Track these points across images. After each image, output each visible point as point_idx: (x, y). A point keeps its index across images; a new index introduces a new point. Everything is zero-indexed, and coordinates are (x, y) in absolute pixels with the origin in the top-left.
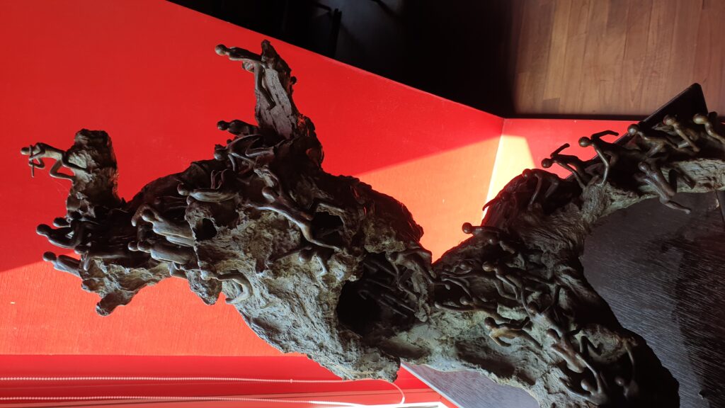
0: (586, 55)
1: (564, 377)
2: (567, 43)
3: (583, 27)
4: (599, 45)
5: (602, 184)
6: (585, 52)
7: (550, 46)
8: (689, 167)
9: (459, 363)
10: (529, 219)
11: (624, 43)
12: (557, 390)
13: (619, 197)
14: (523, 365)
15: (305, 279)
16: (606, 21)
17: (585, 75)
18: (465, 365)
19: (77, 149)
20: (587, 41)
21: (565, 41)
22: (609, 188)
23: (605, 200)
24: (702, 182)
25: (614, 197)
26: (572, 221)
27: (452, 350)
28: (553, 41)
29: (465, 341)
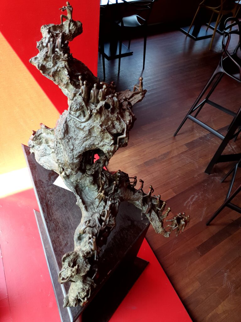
0: (126, 164)
1: (99, 218)
2: (127, 156)
3: (133, 159)
4: (131, 166)
5: (142, 196)
6: (127, 163)
7: (123, 151)
8: (153, 213)
9: (73, 189)
10: (125, 184)
11: (135, 173)
12: (94, 218)
13: (140, 202)
14: (88, 206)
15: (100, 139)
16: (139, 164)
17: (121, 167)
18: (74, 191)
19: (75, 24)
20: (130, 162)
21: (127, 155)
22: (142, 198)
23: (138, 200)
24: (151, 218)
25: (140, 201)
26: (129, 195)
27: (75, 185)
28: (125, 151)
29: (79, 186)
